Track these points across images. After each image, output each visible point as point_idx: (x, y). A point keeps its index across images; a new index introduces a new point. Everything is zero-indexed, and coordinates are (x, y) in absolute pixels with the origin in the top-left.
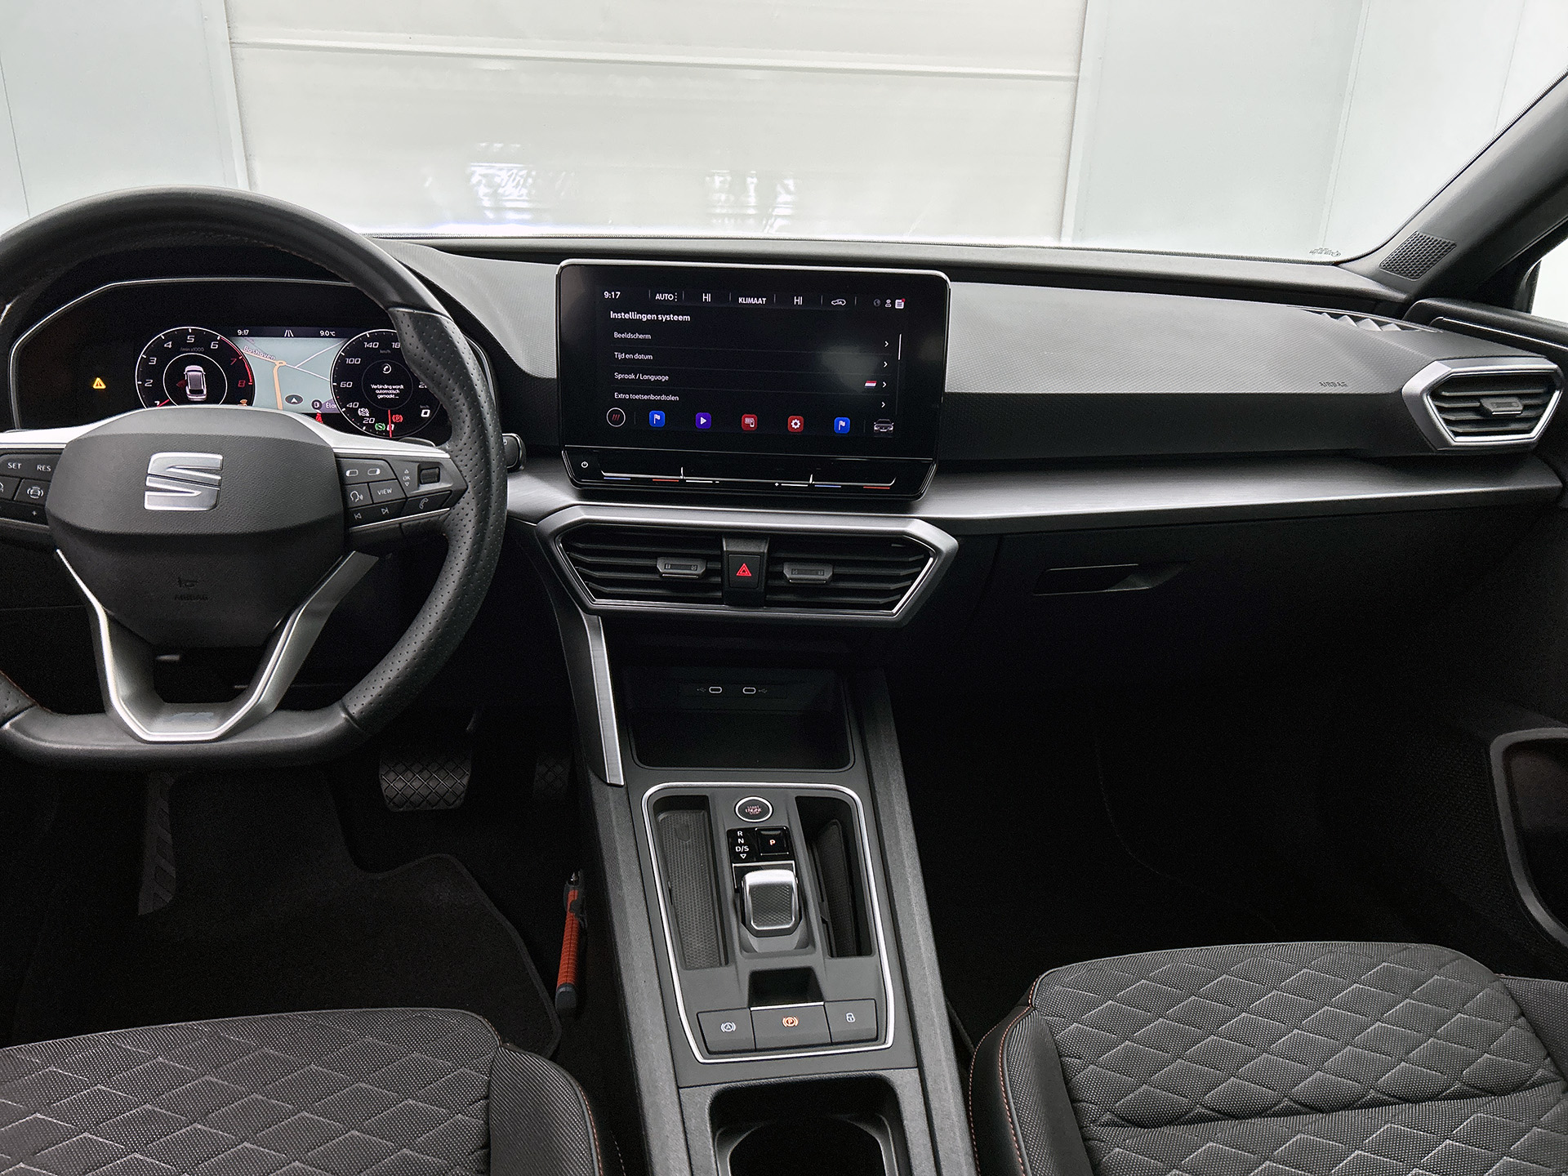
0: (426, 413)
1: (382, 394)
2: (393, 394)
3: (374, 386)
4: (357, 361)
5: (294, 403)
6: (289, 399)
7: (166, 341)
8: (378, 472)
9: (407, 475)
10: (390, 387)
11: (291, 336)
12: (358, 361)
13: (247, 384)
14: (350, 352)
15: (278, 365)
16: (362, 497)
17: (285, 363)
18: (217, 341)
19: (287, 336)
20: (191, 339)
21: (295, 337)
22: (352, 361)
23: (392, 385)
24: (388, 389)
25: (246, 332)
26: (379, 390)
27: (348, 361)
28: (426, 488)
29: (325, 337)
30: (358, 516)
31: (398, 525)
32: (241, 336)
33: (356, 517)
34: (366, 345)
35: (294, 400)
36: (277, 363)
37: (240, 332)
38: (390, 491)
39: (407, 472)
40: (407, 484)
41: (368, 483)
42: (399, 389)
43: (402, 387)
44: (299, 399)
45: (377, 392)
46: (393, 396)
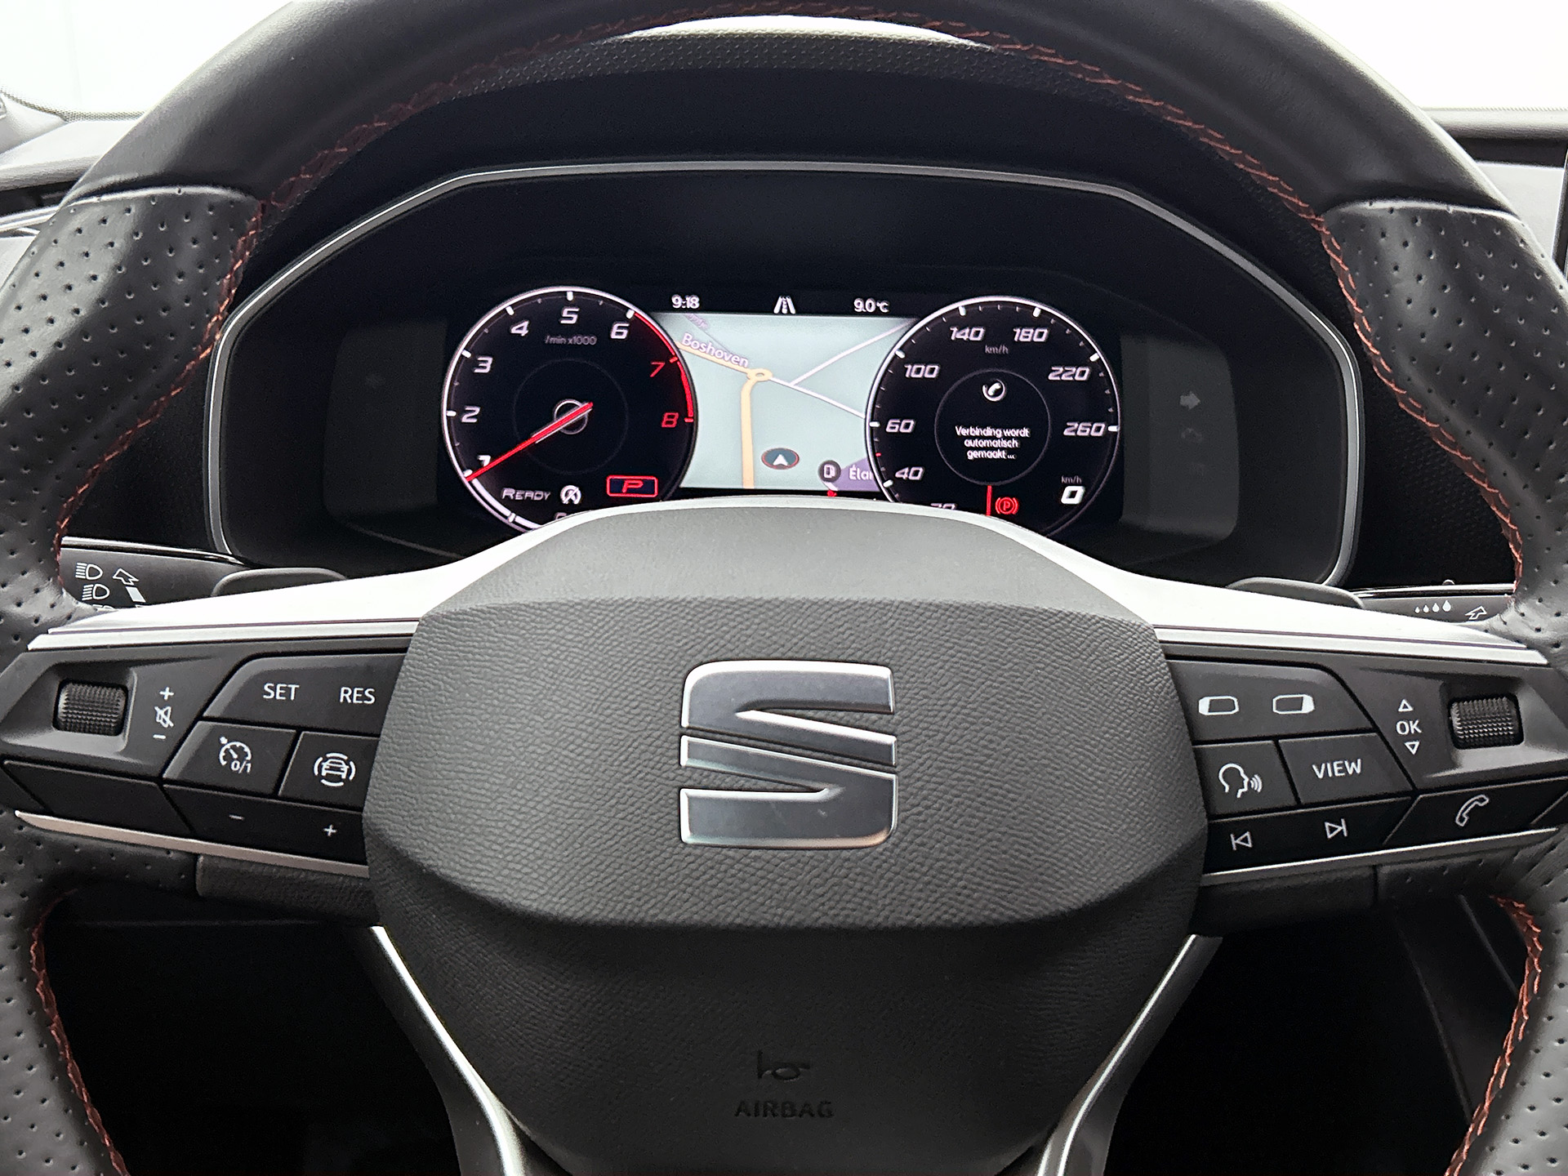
0: (1073, 495)
1: (978, 449)
2: (1002, 449)
3: (961, 431)
4: (928, 371)
5: (781, 467)
6: (769, 458)
7: (516, 320)
8: (1308, 705)
9: (1407, 717)
10: (998, 433)
11: (789, 313)
12: (932, 371)
13: (680, 420)
14: (915, 351)
15: (754, 379)
16: (1257, 784)
17: (768, 375)
18: (627, 320)
19: (781, 313)
20: (569, 316)
21: (799, 312)
22: (918, 371)
23: (1004, 427)
24: (993, 438)
25: (693, 301)
26: (973, 438)
27: (911, 371)
28: (1475, 761)
29: (867, 314)
30: (1242, 841)
31: (1368, 872)
32: (681, 310)
33: (1235, 842)
34: (956, 334)
35: (781, 460)
36: (751, 373)
37: (677, 301)
38: (1355, 768)
39: (1405, 707)
40: (1413, 747)
41: (1275, 738)
42: (1019, 438)
43: (1025, 432)
44: (792, 458)
45: (968, 443)
46: (999, 455)
